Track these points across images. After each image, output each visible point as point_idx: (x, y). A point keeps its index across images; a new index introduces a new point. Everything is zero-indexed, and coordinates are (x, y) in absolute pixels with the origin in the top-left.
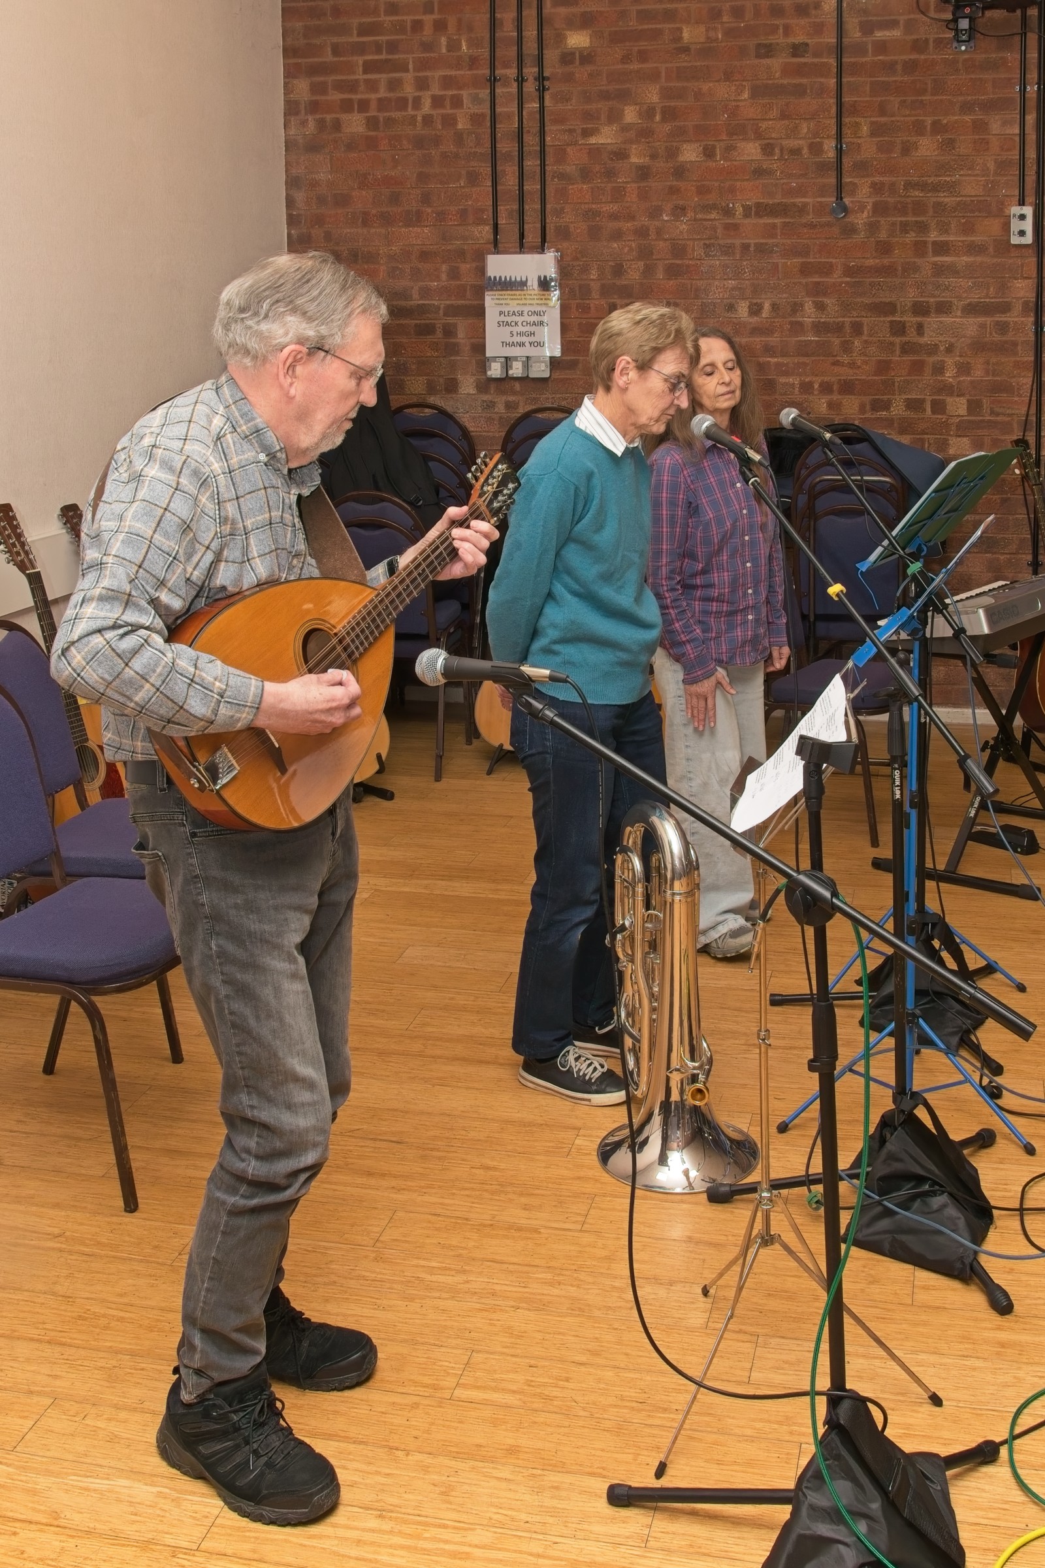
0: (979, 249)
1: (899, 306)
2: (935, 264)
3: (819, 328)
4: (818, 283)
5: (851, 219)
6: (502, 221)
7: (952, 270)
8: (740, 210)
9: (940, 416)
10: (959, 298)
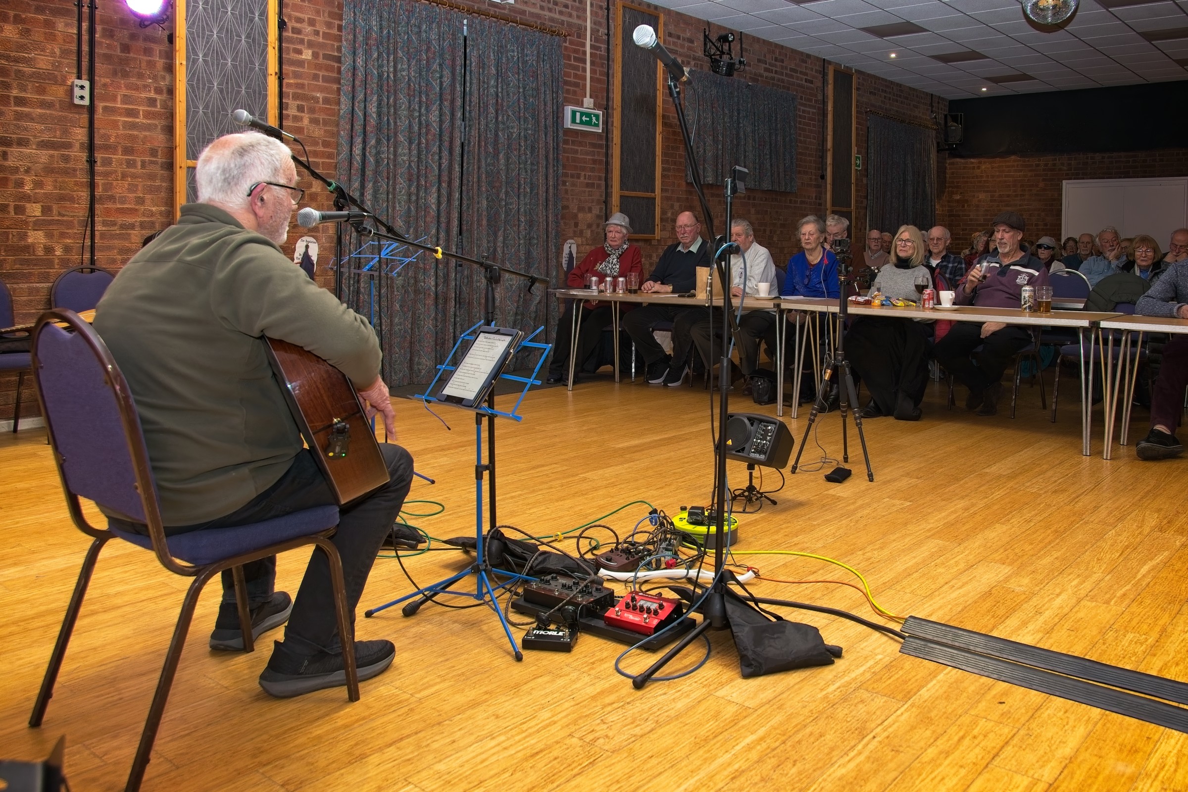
0: (49, 105)
7: (29, 117)
10: (35, 136)
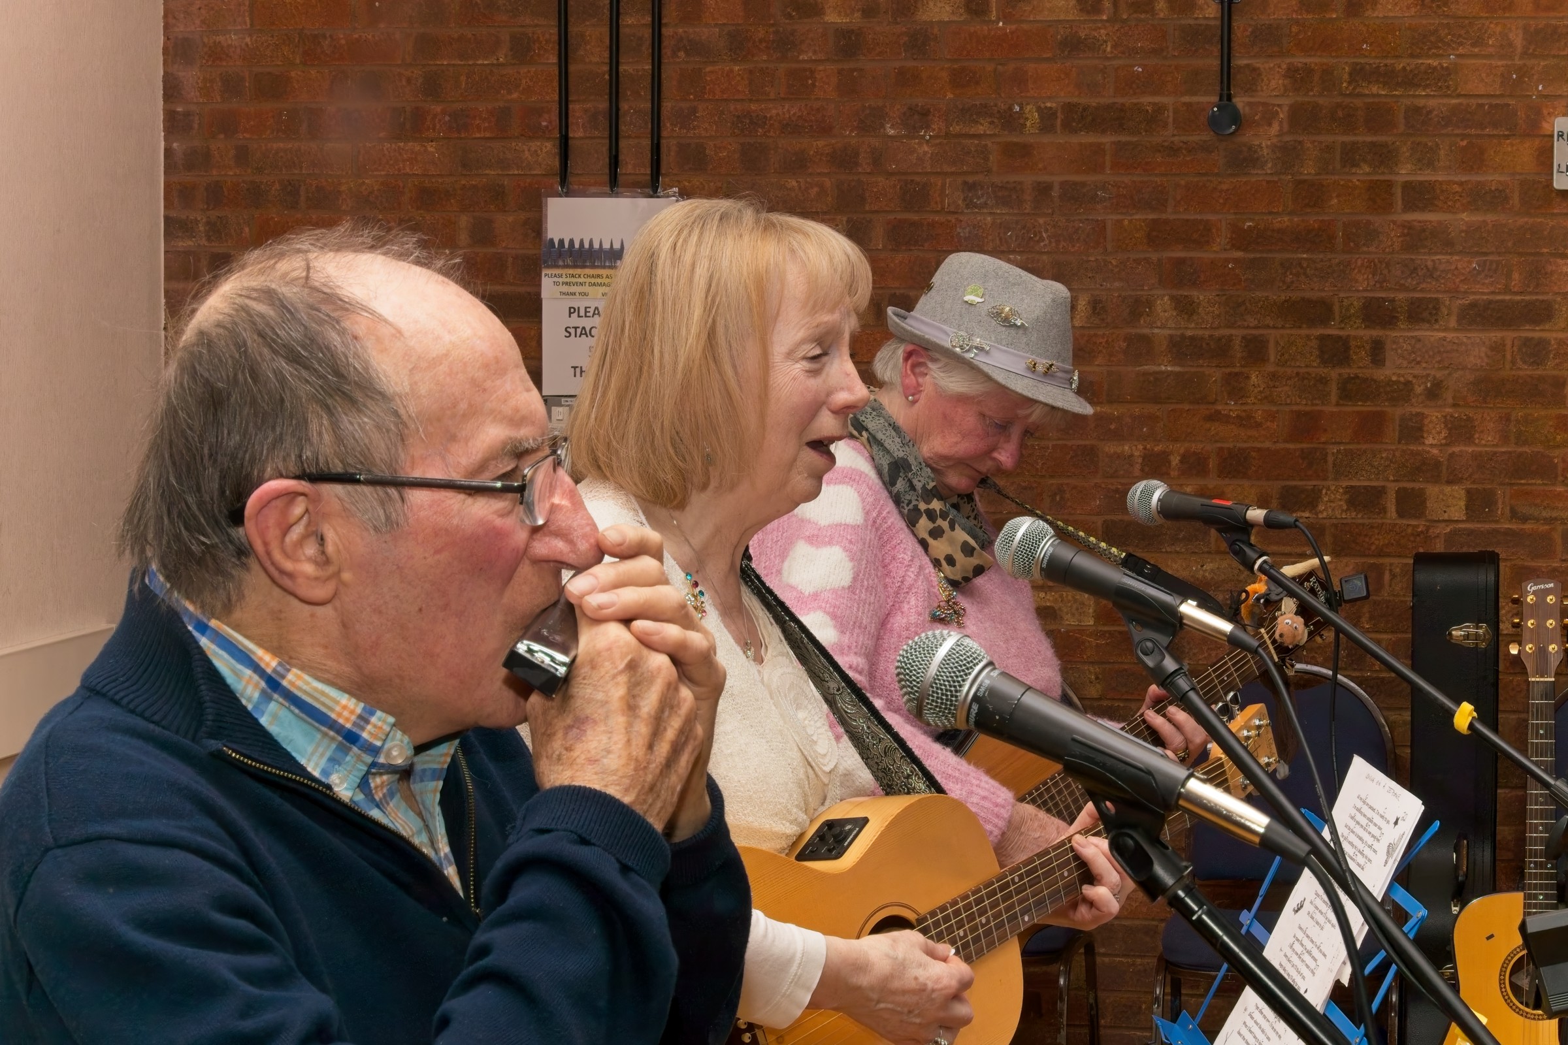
1: (1336, 308)
2: (1408, 227)
3: (1181, 348)
4: (1181, 262)
5: (1248, 137)
6: (576, 133)
8: (1033, 117)
9: (1414, 522)
